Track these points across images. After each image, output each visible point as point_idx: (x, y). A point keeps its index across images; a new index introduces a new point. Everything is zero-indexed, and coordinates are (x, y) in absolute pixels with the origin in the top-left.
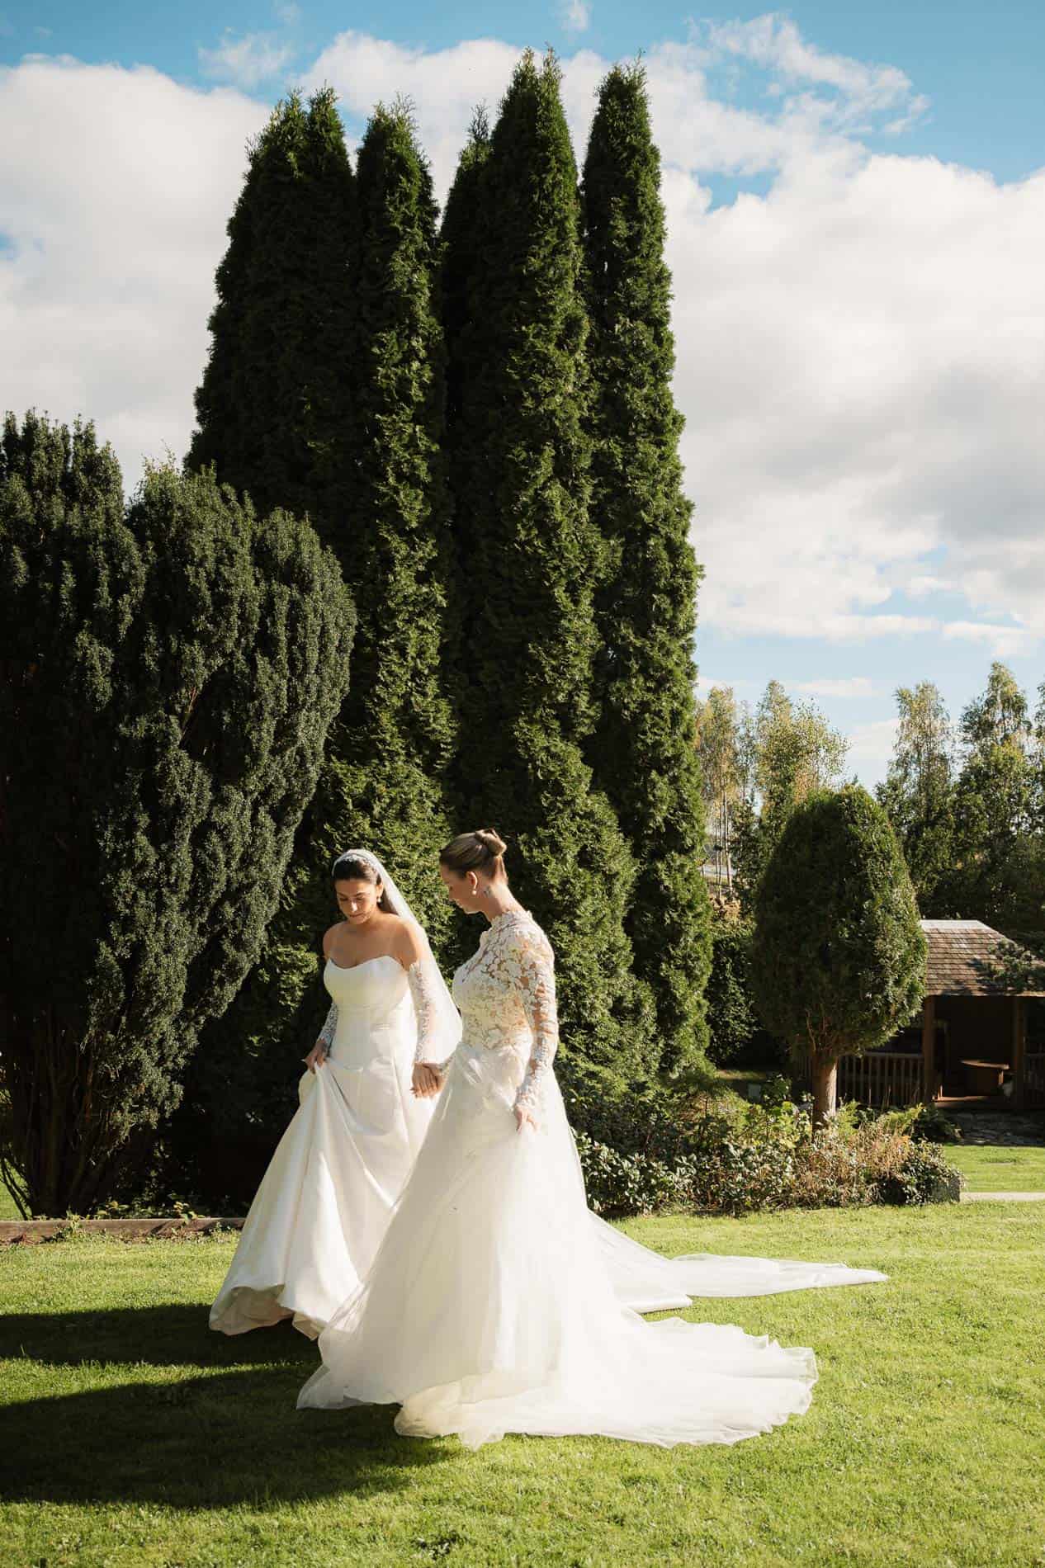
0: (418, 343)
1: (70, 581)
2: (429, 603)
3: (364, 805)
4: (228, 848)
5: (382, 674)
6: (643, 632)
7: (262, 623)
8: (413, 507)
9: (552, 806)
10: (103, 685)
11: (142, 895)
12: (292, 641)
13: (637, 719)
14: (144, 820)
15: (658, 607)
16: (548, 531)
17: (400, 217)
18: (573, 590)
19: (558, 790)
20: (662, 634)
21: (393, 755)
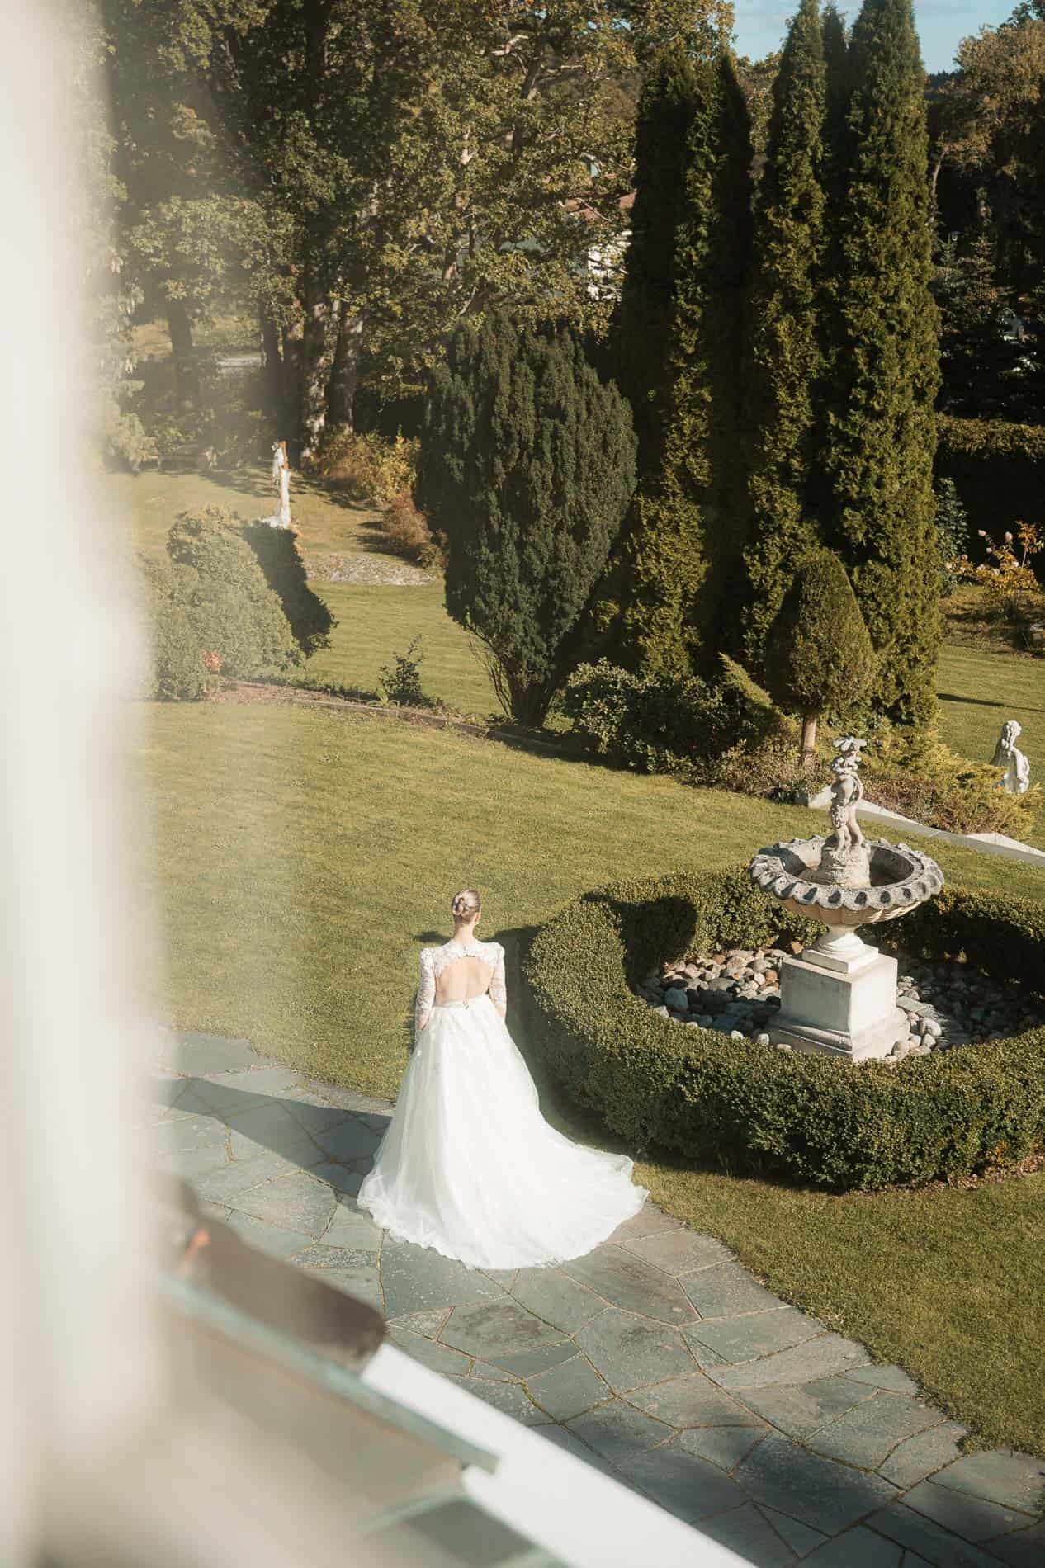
0: (703, 230)
1: (444, 427)
2: (699, 402)
3: (653, 522)
4: (538, 553)
5: (668, 445)
6: (843, 415)
7: (535, 442)
8: (689, 341)
9: (766, 530)
10: (458, 476)
11: (492, 576)
12: (554, 450)
13: (836, 474)
14: (484, 541)
15: (855, 397)
16: (776, 349)
17: (694, 142)
18: (792, 390)
19: (770, 520)
20: (857, 417)
21: (674, 494)
